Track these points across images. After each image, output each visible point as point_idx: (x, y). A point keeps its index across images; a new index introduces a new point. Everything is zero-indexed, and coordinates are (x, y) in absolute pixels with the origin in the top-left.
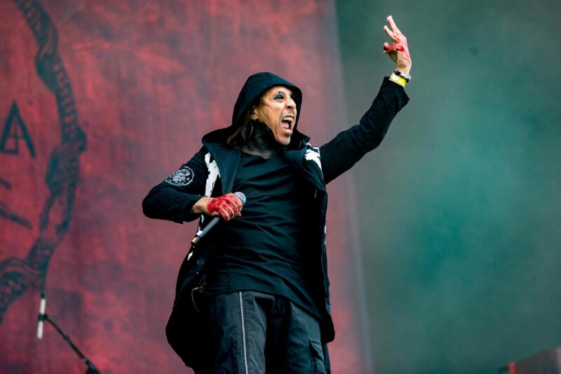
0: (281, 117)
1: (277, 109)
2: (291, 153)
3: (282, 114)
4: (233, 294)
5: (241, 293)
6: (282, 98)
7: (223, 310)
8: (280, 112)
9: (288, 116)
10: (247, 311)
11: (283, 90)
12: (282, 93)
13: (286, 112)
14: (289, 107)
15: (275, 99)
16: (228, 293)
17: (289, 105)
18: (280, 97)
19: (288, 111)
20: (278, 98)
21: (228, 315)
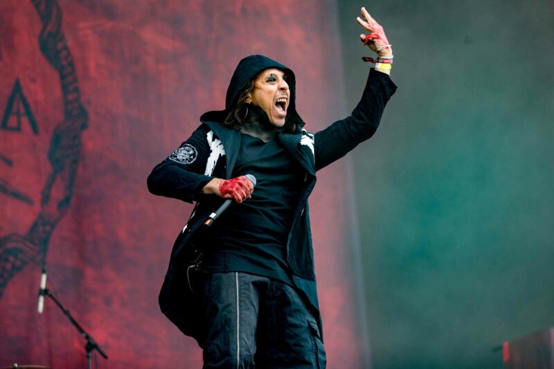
0: (274, 99)
1: (270, 92)
2: (286, 137)
3: (275, 96)
4: (229, 274)
5: (237, 273)
6: (274, 80)
7: (219, 288)
8: (273, 95)
9: (282, 98)
10: (242, 291)
11: (275, 72)
12: (274, 75)
13: (280, 94)
14: (282, 89)
15: (267, 81)
16: (225, 272)
17: (282, 86)
18: (272, 80)
19: (281, 92)
20: (271, 81)
21: (224, 293)
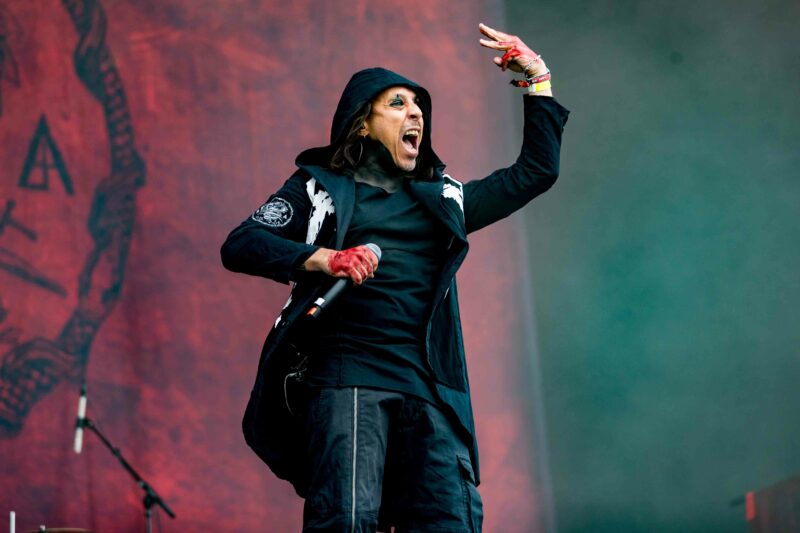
3: (403, 127)
9: (412, 130)
10: (363, 416)
18: (399, 103)
